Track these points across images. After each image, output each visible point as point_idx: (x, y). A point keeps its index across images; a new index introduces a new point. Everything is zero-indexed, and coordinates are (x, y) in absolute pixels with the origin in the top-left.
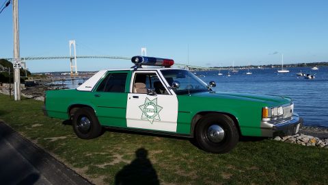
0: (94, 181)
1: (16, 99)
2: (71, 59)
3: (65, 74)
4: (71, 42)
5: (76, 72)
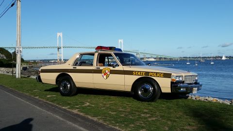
0: (73, 111)
1: (17, 77)
2: (58, 49)
3: (53, 61)
4: (59, 34)
5: (62, 60)
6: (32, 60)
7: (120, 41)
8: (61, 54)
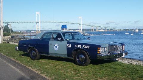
2: (37, 23)
3: (33, 32)
4: (37, 13)
5: (40, 31)
6: (19, 31)
7: (79, 17)
8: (39, 26)
